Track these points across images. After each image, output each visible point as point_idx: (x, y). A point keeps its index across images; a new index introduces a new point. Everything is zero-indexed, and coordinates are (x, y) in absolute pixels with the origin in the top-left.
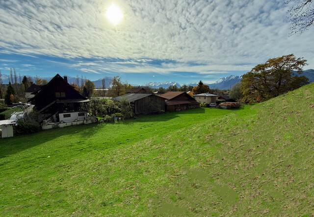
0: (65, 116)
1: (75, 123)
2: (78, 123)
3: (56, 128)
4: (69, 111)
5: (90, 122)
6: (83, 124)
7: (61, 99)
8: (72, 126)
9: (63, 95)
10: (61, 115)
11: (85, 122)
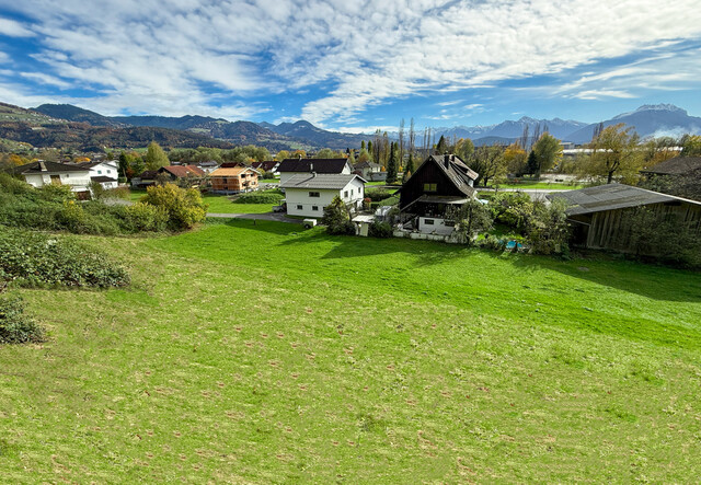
0: (427, 222)
1: (431, 237)
2: (436, 238)
3: (407, 237)
4: (433, 215)
5: (454, 240)
6: (443, 242)
7: (430, 194)
8: (427, 240)
9: (434, 187)
10: (422, 220)
11: (446, 238)
